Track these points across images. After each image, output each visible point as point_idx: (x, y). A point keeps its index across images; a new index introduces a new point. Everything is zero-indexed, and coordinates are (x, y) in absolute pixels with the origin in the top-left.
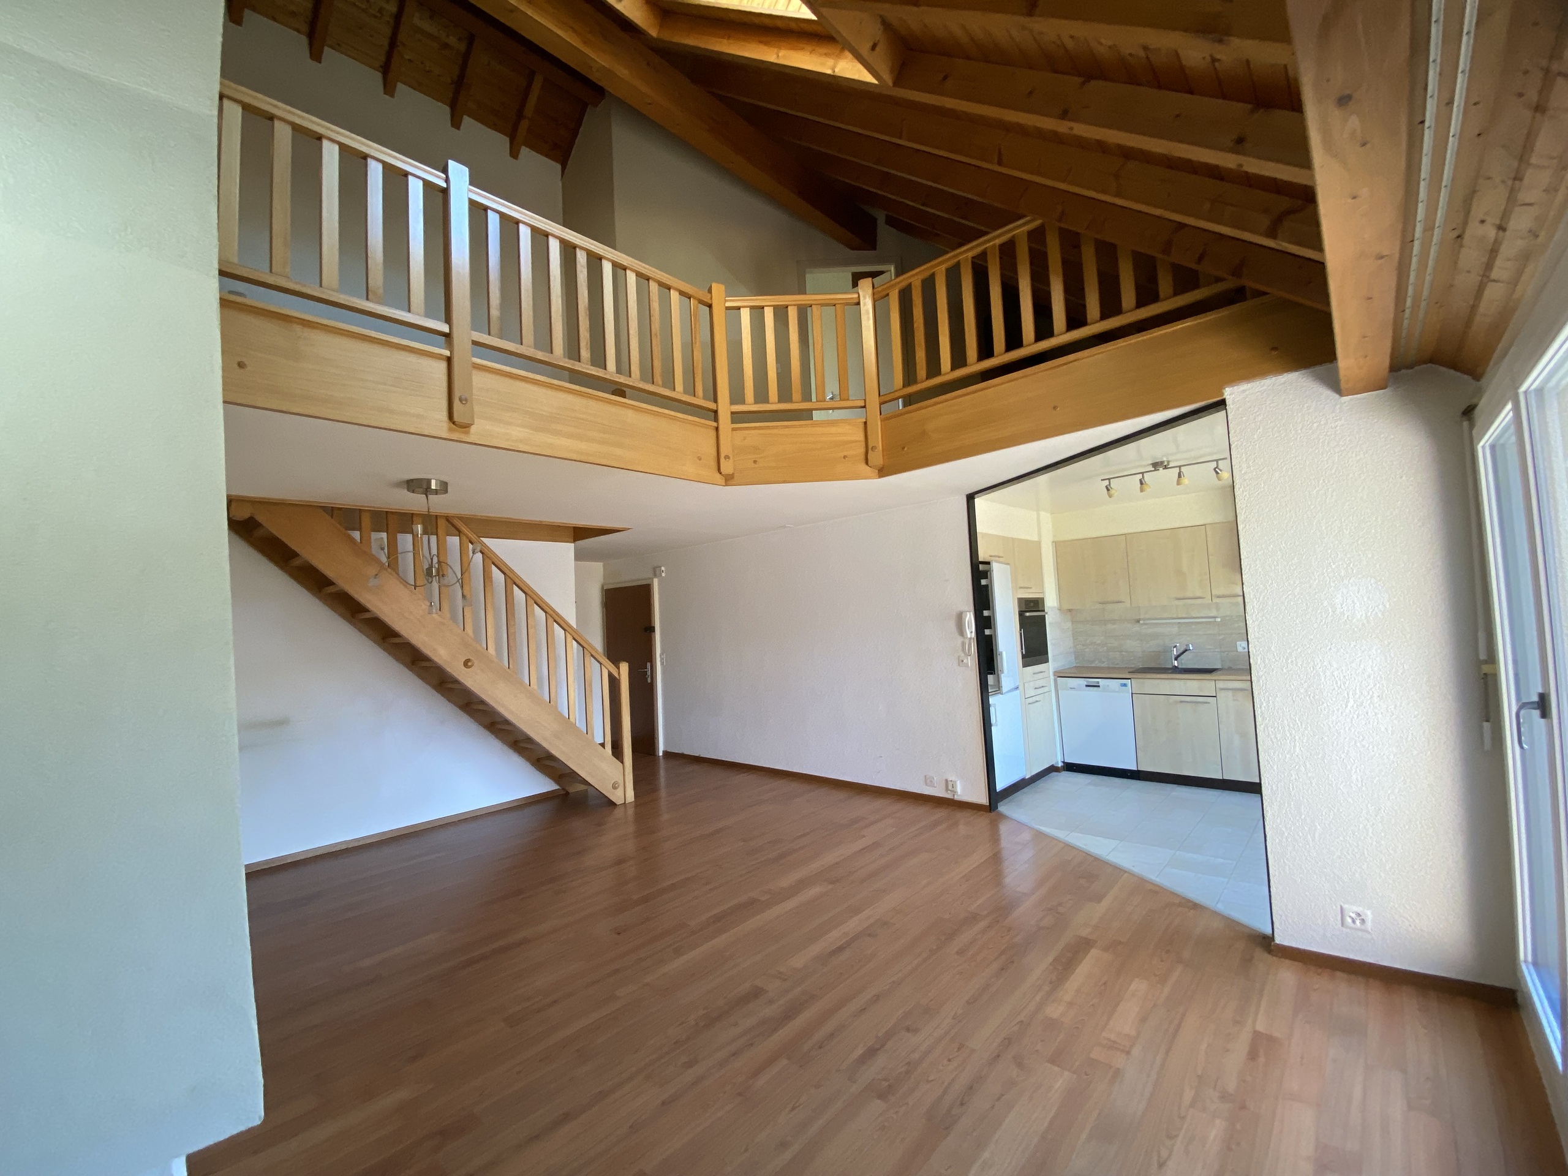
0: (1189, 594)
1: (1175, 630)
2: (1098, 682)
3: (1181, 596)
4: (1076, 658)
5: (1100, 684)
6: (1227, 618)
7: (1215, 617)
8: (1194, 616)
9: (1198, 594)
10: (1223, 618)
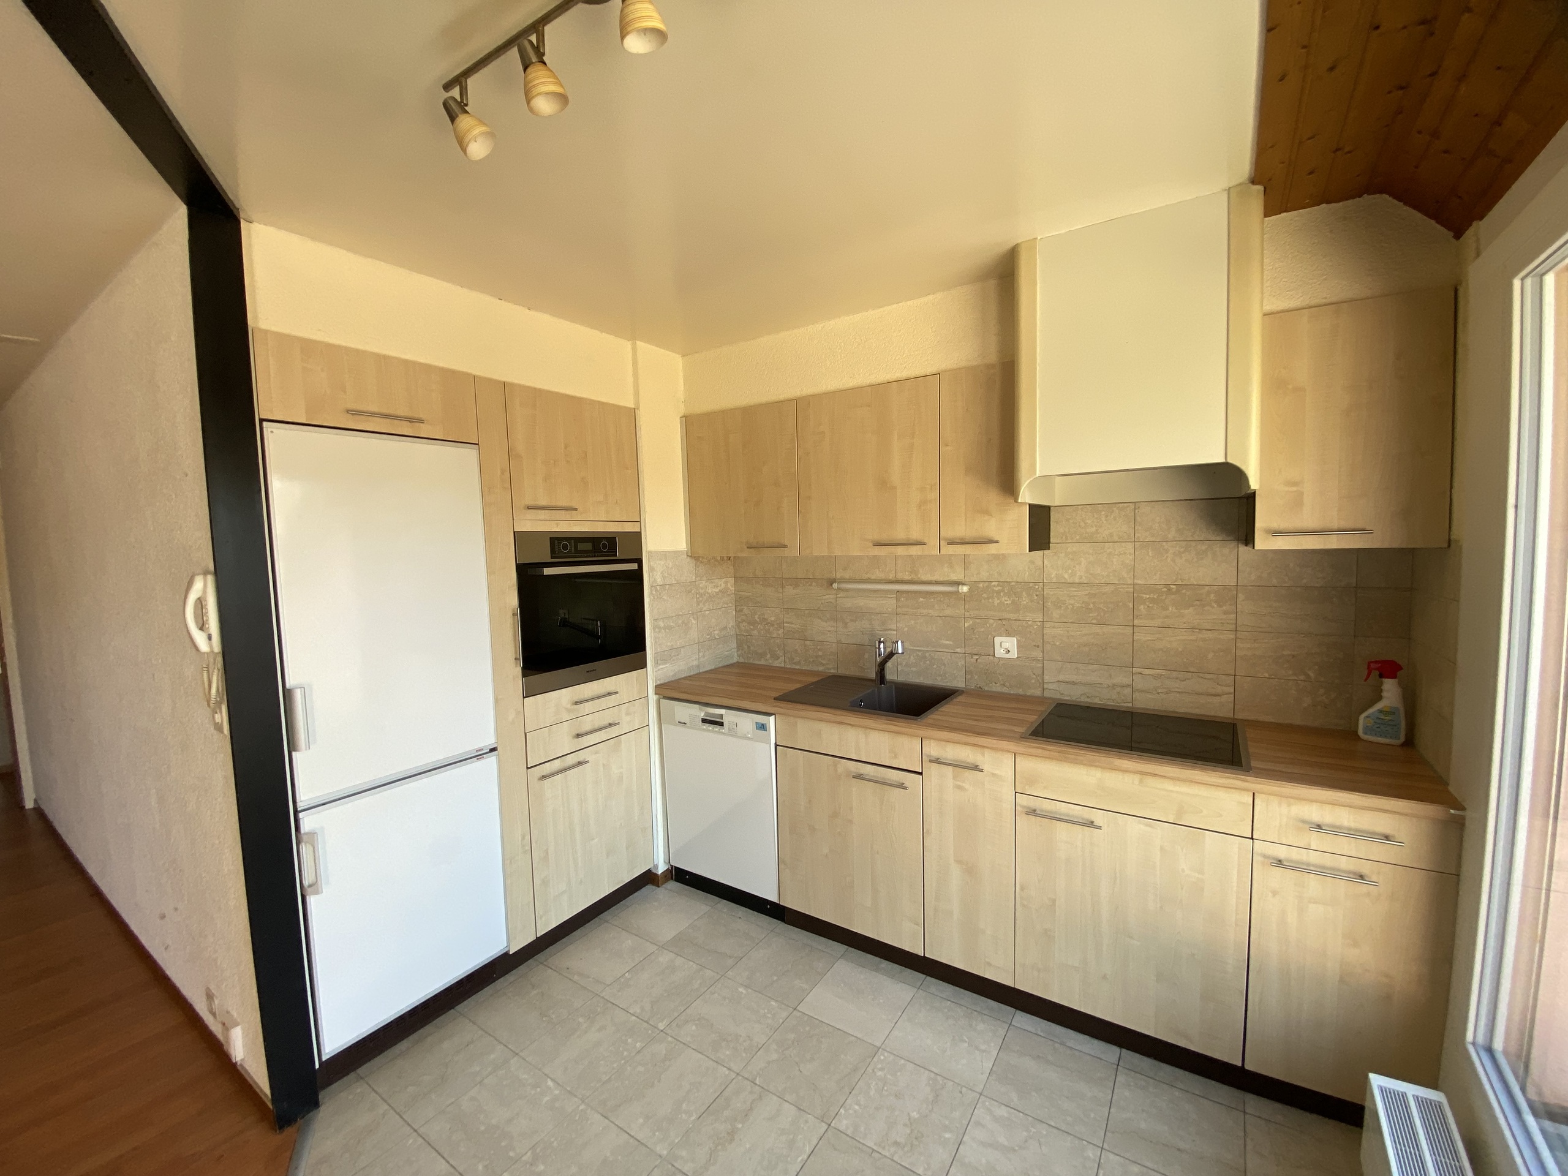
0: (900, 535)
1: (890, 604)
2: (721, 716)
3: (884, 537)
4: (740, 646)
5: (725, 720)
6: (981, 585)
7: (958, 583)
8: (924, 578)
9: (915, 535)
10: (973, 586)
